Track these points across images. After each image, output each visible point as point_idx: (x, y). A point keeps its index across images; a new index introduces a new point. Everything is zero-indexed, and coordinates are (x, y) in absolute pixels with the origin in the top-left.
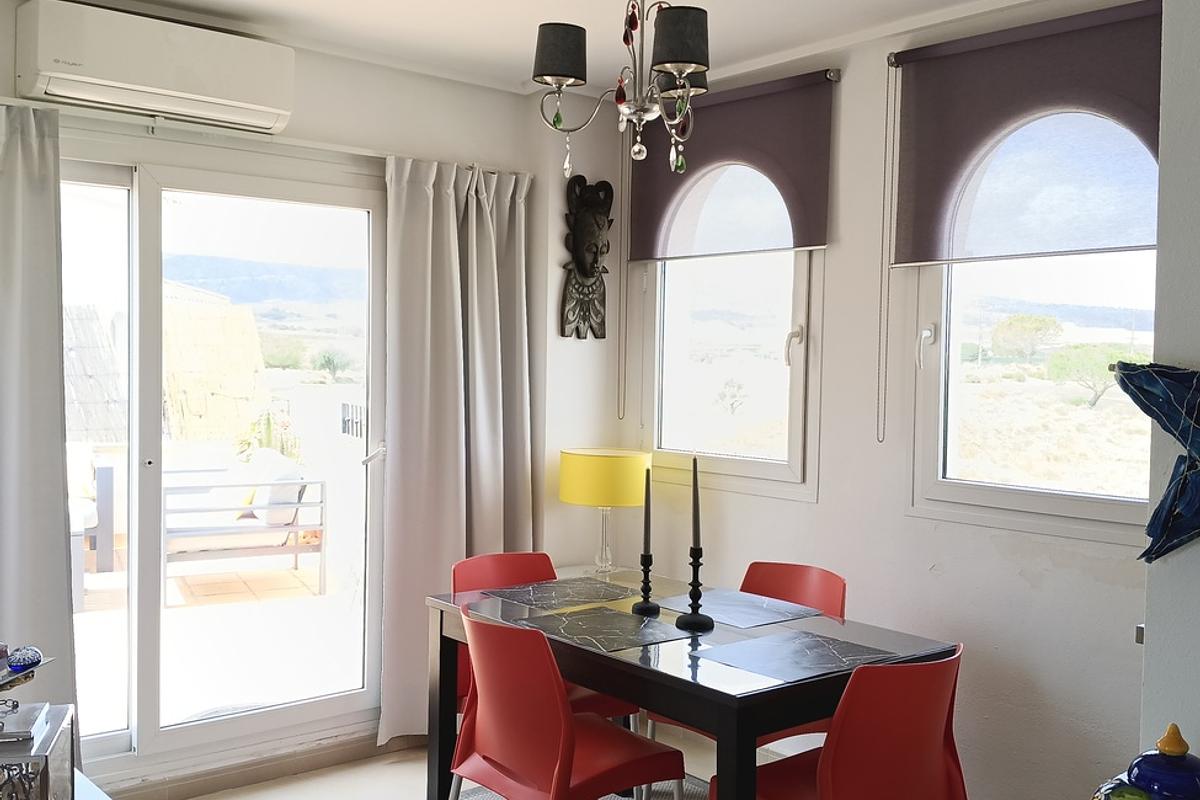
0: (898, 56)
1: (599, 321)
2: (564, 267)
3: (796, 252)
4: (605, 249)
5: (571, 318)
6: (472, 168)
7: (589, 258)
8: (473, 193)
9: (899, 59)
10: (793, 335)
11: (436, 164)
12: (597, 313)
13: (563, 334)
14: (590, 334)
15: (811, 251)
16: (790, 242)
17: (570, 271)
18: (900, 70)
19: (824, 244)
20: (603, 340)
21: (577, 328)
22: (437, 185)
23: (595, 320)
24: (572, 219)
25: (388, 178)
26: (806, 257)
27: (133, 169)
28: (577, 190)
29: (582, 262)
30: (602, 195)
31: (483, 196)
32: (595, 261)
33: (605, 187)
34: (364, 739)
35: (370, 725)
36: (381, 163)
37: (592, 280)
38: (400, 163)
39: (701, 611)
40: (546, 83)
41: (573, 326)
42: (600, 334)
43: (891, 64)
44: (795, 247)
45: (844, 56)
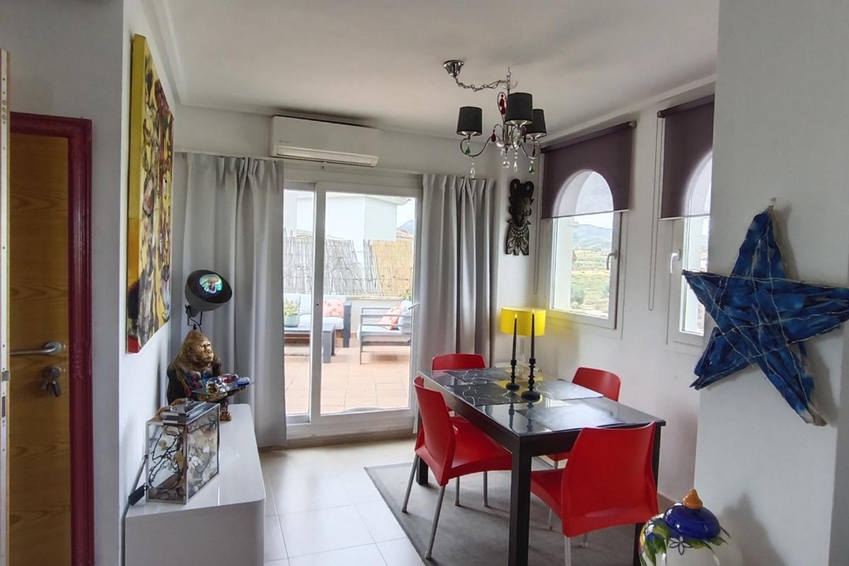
0: (662, 112)
1: (526, 247)
2: (508, 222)
3: (614, 214)
4: (528, 213)
5: (511, 245)
6: (463, 178)
7: (520, 217)
8: (464, 188)
9: (663, 114)
10: (611, 255)
11: (446, 177)
12: (525, 243)
13: (507, 253)
14: (520, 253)
15: (621, 213)
16: (612, 209)
17: (511, 223)
18: (664, 119)
19: (627, 209)
20: (527, 256)
21: (514, 251)
22: (447, 186)
23: (523, 247)
24: (512, 199)
25: (424, 184)
26: (619, 215)
27: (315, 184)
28: (515, 186)
29: (517, 220)
30: (528, 188)
31: (469, 189)
32: (523, 218)
33: (530, 184)
34: (408, 429)
35: (411, 424)
36: (420, 177)
37: (522, 228)
38: (430, 176)
39: (534, 390)
40: (463, 135)
41: (512, 249)
42: (526, 253)
43: (659, 117)
44: (615, 210)
45: (637, 114)
